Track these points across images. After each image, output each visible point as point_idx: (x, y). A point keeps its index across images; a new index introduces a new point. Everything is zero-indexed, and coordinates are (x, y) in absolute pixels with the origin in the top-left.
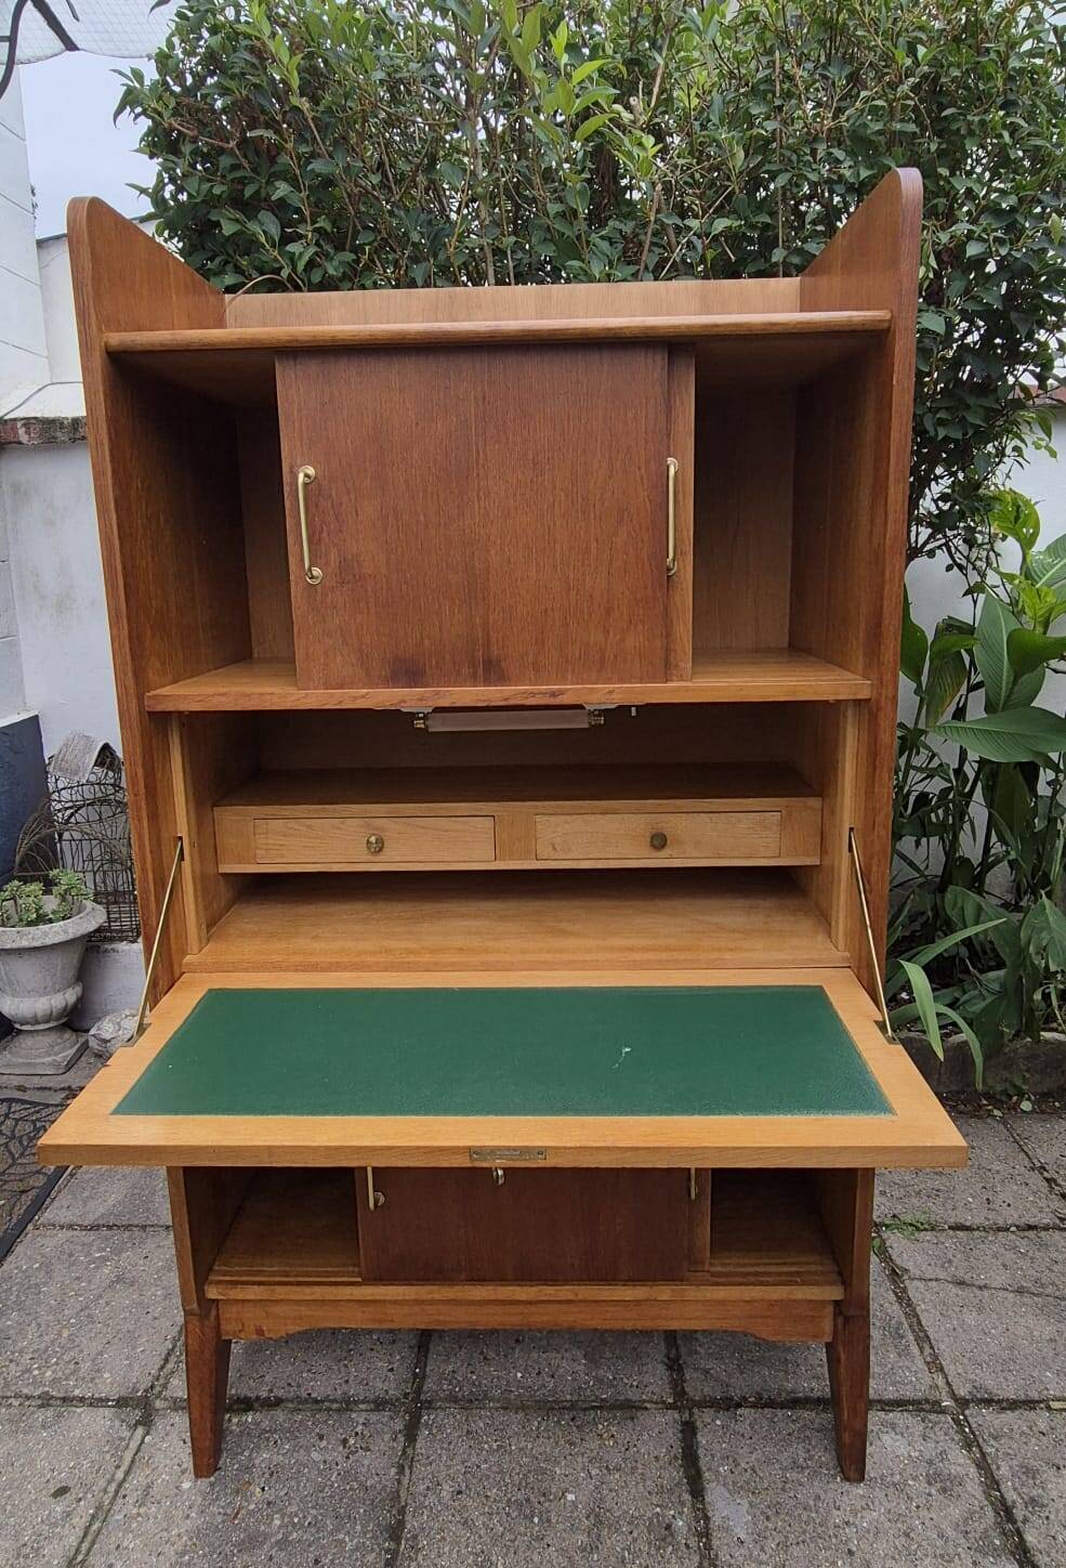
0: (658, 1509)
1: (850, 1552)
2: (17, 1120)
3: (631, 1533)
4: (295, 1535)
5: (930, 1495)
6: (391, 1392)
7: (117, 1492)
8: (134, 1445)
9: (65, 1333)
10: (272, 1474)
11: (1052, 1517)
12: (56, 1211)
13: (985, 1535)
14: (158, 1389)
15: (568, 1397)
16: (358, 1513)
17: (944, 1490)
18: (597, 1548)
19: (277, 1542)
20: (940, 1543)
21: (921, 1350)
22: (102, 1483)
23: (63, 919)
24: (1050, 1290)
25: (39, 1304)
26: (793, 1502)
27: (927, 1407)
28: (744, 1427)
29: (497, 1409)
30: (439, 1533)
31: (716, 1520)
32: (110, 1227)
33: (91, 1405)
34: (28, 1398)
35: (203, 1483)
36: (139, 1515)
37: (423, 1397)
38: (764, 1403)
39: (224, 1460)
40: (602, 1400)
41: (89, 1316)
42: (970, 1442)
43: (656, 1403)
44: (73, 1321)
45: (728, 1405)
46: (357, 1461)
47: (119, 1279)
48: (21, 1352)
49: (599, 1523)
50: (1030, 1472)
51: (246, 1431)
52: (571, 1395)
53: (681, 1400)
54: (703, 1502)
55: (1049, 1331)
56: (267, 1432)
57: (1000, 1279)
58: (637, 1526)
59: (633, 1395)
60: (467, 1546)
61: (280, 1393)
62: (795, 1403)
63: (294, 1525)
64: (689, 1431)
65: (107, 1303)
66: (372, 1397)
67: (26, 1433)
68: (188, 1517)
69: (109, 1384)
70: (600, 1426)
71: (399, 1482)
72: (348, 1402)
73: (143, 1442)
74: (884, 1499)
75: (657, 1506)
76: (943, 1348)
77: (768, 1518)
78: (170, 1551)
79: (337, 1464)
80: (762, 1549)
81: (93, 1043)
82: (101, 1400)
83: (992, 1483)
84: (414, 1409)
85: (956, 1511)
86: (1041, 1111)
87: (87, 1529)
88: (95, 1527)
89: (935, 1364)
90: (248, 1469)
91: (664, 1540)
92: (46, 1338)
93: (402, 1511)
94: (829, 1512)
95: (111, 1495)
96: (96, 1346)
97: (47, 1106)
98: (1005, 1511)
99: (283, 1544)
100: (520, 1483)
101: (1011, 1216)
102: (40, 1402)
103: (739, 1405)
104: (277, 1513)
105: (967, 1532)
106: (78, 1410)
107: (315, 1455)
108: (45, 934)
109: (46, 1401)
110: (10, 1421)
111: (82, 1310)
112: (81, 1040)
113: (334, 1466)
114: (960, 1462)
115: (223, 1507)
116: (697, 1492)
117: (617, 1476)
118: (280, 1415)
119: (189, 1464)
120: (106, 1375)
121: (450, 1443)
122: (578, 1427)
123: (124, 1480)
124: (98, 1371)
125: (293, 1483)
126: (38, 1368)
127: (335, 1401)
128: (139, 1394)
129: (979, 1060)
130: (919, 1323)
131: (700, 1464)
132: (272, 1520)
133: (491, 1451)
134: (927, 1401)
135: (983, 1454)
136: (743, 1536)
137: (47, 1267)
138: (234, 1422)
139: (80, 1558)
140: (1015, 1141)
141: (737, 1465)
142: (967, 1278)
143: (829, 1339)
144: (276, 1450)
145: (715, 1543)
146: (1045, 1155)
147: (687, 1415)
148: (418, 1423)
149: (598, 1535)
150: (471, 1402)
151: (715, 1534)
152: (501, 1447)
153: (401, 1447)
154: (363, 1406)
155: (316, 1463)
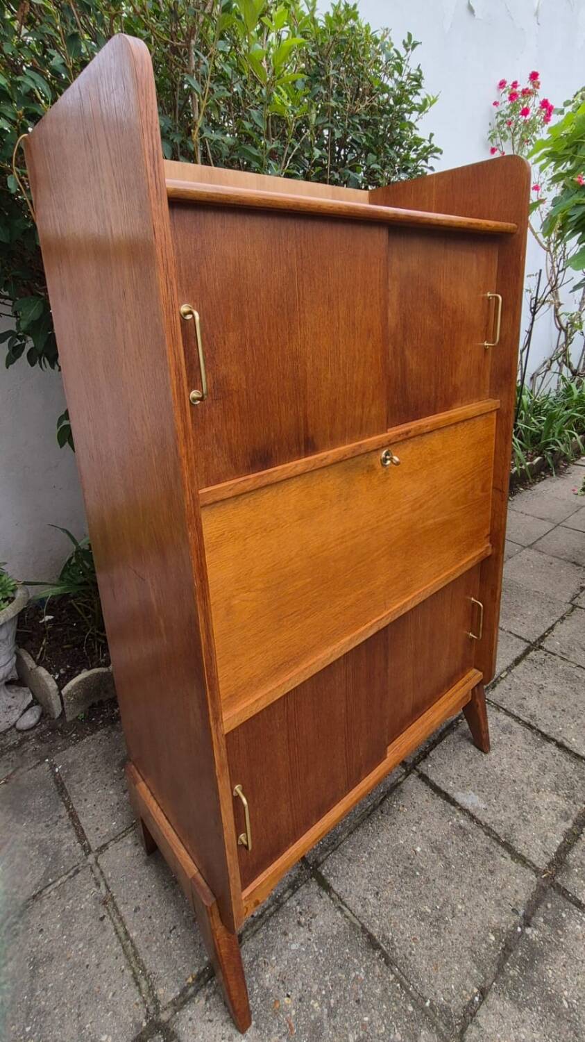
0: (450, 823)
1: (514, 781)
3: (453, 843)
4: (332, 1001)
5: (509, 738)
6: (292, 874)
10: (283, 983)
11: (540, 717)
13: (534, 740)
14: (152, 1008)
15: (369, 803)
16: (347, 954)
18: (449, 862)
19: (329, 1015)
20: (528, 754)
26: (482, 778)
28: (439, 760)
29: (348, 836)
30: (390, 923)
31: (471, 808)
35: (251, 1032)
37: (310, 862)
38: (433, 744)
40: (382, 793)
41: (39, 1013)
42: (498, 708)
43: (401, 776)
44: (28, 1029)
45: (424, 755)
46: (317, 927)
47: (35, 964)
49: (439, 850)
50: (521, 706)
52: (369, 801)
53: (409, 768)
54: (458, 805)
56: (253, 961)
58: (451, 838)
60: (408, 916)
62: (441, 735)
63: (325, 996)
64: (423, 778)
66: (286, 885)
70: (395, 806)
71: (348, 917)
72: (277, 901)
74: (502, 751)
75: (448, 821)
77: (483, 792)
79: (310, 940)
80: (494, 806)
83: (517, 719)
84: (313, 873)
85: (520, 738)
90: (266, 994)
91: (464, 834)
93: (364, 930)
94: (494, 771)
98: (528, 726)
99: (332, 1013)
100: (395, 863)
103: (428, 752)
104: (310, 1000)
105: (530, 743)
107: (294, 947)
111: (28, 1014)
113: (309, 942)
114: (503, 718)
115: (279, 1032)
116: (453, 802)
117: (423, 822)
118: (250, 944)
119: (231, 1031)
121: (347, 874)
122: (387, 814)
125: (299, 974)
127: (269, 907)
128: (144, 1024)
131: (443, 789)
132: (312, 1006)
133: (368, 859)
135: (505, 710)
136: (484, 806)
141: (453, 778)
144: (270, 966)
145: (480, 818)
147: (416, 772)
148: (323, 877)
149: (444, 856)
150: (333, 843)
151: (476, 814)
152: (369, 854)
153: (328, 899)
154: (287, 895)
155: (298, 950)
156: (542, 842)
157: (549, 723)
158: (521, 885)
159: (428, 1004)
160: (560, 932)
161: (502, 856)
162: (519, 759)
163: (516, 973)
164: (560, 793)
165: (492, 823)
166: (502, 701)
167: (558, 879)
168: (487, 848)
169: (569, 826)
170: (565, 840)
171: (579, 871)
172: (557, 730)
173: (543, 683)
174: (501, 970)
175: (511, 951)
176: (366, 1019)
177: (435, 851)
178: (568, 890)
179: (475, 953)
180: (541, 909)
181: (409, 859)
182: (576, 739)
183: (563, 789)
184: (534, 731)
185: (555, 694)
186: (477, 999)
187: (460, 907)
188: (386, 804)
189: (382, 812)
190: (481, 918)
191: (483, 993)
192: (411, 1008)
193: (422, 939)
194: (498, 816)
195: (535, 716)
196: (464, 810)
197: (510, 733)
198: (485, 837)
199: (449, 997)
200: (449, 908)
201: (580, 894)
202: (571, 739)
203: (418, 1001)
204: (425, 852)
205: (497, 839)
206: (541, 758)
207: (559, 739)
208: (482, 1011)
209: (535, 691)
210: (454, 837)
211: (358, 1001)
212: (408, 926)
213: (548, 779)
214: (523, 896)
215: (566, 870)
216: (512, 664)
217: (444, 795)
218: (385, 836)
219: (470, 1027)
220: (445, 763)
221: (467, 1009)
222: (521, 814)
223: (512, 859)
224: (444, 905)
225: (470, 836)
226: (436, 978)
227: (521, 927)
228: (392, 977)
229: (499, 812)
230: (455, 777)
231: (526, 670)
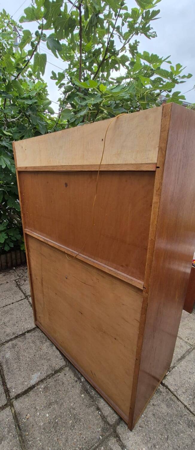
157: (19, 330)
162: (27, 349)
164: (44, 342)
165: (47, 373)
168: (55, 381)
172: (23, 329)
173: (2, 322)
177: (50, 407)
181: (50, 423)
182: (28, 325)
184: (19, 337)
185: (9, 321)
188: (22, 426)
194: (45, 369)
195: (14, 333)
196: (38, 384)
197: (16, 346)
198: (50, 379)
204: (49, 412)
205: (53, 375)
206: (30, 340)
207: (26, 330)
209: (5, 327)
210: (47, 394)
217: (29, 390)
220: (16, 381)
222: (47, 360)
223: (60, 372)
225: (49, 386)
230: (23, 380)
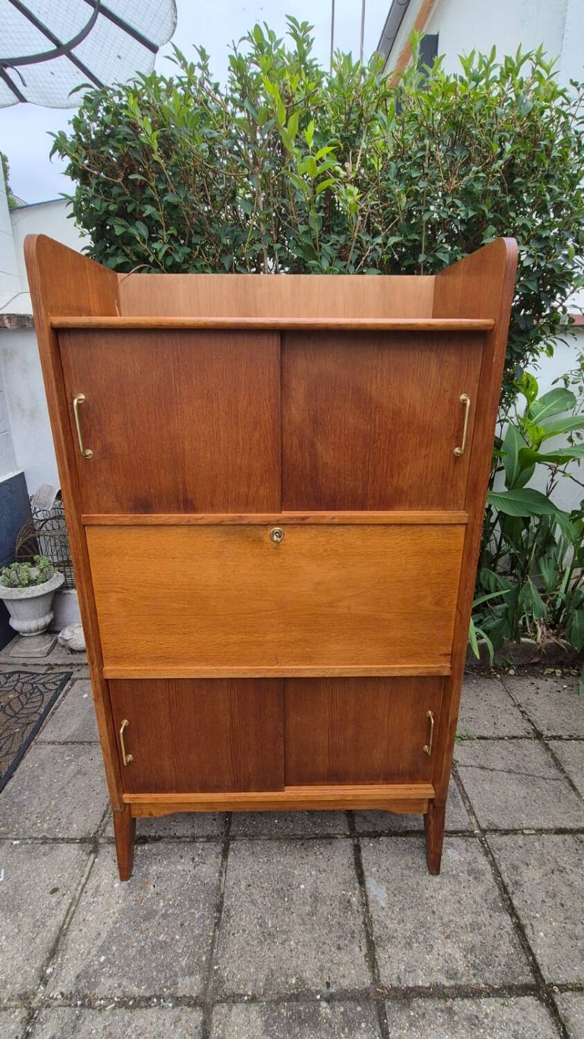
0: (344, 892)
1: (434, 912)
2: (23, 683)
3: (331, 905)
4: (171, 911)
5: (469, 880)
6: (214, 832)
7: (82, 890)
8: (89, 864)
9: (53, 802)
10: (158, 878)
11: (525, 890)
12: (47, 734)
13: (495, 901)
14: (100, 832)
15: (300, 833)
16: (201, 898)
17: (476, 878)
18: (315, 913)
19: (162, 915)
20: (474, 906)
21: (465, 803)
22: (75, 885)
23: (43, 582)
24: (523, 771)
25: (38, 786)
26: (406, 886)
27: (467, 834)
28: (383, 847)
29: (266, 840)
30: (240, 908)
31: (371, 897)
32: (73, 743)
33: (67, 842)
34: (36, 839)
35: (125, 884)
36: (94, 902)
37: (230, 834)
38: (393, 834)
39: (135, 870)
40: (317, 834)
41: (65, 792)
42: (487, 852)
43: (341, 835)
44: (56, 795)
45: (375, 835)
46: (199, 870)
47: (79, 772)
48: (31, 813)
49: (316, 899)
50: (515, 868)
51: (144, 856)
53: (353, 834)
54: (364, 887)
55: (523, 793)
56: (155, 855)
57: (500, 765)
58: (334, 902)
59: (331, 831)
60: (254, 915)
61: (161, 834)
62: (407, 833)
63: (170, 905)
64: (357, 849)
65: (73, 785)
66: (205, 835)
67: (35, 858)
68: (118, 903)
69: (75, 831)
70: (315, 849)
71: (220, 881)
72: (194, 838)
73: (94, 862)
74: (449, 885)
75: (344, 890)
76: (474, 802)
77: (395, 896)
78: (110, 921)
79: (190, 872)
80: (393, 912)
81: (60, 641)
82: (72, 839)
83: (497, 873)
84: (226, 842)
85: (481, 889)
86: (517, 675)
87: (68, 910)
88: (72, 909)
89: (471, 811)
90: (146, 875)
91: (347, 908)
92: (44, 805)
93: (222, 896)
94: (423, 891)
95: (79, 891)
96: (68, 810)
97: (39, 674)
98: (504, 888)
99: (165, 916)
100: (278, 880)
101: (505, 732)
102: (41, 841)
103: (380, 835)
104: (161, 899)
105: (486, 900)
106: (62, 845)
107: (179, 867)
108: (33, 591)
109: (45, 841)
110: (28, 852)
111: (61, 790)
112: (54, 639)
113: (188, 873)
114: (483, 863)
115: (135, 897)
116: (362, 882)
117: (324, 875)
118: (161, 845)
119: (117, 874)
120: (75, 826)
121: (244, 859)
122: (305, 849)
123: (86, 883)
124: (70, 823)
125: (169, 882)
126: (40, 823)
127: (187, 837)
128: (91, 835)
129: (492, 653)
130: (463, 789)
131: (362, 867)
132: (159, 903)
133: (264, 863)
134: (468, 831)
135: (494, 859)
136: (384, 905)
137: (42, 766)
138: (139, 850)
139: (65, 927)
140: (507, 691)
141: (380, 868)
142: (485, 765)
143: (425, 812)
144: (160, 865)
145: (371, 909)
146: (520, 699)
147: (356, 841)
148: (228, 848)
149: (316, 907)
150: (253, 836)
151: (371, 905)
152: (268, 860)
153: (220, 862)
154: (201, 840)
155: (179, 871)
156: (406, 970)
158: (354, 974)
159: (215, 967)
160: (346, 1030)
161: (360, 947)
163: (285, 1015)
166: (499, 850)
167: (388, 1003)
169: (447, 984)
170: (429, 988)
171: (414, 1016)
174: (277, 1003)
175: (297, 1001)
176: (177, 937)
178: (388, 1017)
179: (273, 976)
180: (352, 1004)
183: (476, 957)
186: (246, 998)
187: (292, 943)
189: (302, 845)
190: (299, 963)
191: (253, 999)
192: (204, 959)
193: (249, 934)
199: (230, 978)
200: (285, 937)
201: (394, 1028)
202: (538, 931)
203: (211, 961)
208: (241, 1006)
211: (182, 925)
212: (248, 919)
213: (469, 938)
214: (345, 983)
215: (404, 1005)
216: (551, 830)
218: (288, 860)
219: (225, 1004)
221: (234, 996)
224: (284, 932)
226: (234, 961)
227: (321, 997)
228: (211, 934)
229: (392, 919)
231: (561, 845)
